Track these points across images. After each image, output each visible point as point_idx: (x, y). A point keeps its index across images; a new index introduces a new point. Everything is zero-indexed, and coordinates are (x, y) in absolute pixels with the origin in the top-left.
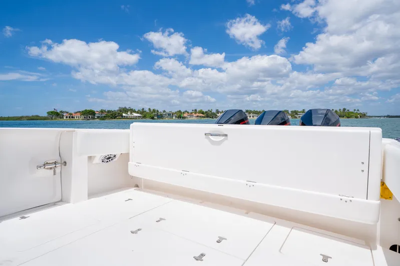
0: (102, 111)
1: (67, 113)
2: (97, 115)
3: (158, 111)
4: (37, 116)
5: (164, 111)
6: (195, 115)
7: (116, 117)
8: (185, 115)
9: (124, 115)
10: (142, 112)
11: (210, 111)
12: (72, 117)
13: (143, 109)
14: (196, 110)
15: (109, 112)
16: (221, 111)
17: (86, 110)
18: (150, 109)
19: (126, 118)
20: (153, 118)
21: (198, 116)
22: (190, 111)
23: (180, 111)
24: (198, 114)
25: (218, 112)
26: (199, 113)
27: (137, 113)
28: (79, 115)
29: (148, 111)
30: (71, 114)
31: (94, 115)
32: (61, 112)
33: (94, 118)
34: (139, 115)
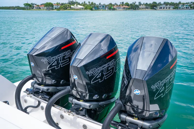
0: (58, 4)
1: (36, 5)
2: (54, 7)
3: (95, 3)
4: (18, 7)
5: (100, 4)
6: (122, 7)
7: (67, 8)
8: (115, 7)
9: (72, 6)
10: (84, 4)
11: (134, 4)
12: (40, 8)
13: (85, 2)
14: (123, 3)
15: (62, 4)
16: (142, 3)
17: (47, 3)
18: (89, 2)
19: (74, 9)
20: (92, 9)
21: (124, 8)
22: (119, 4)
23: (111, 4)
24: (124, 6)
25: (140, 4)
26: (125, 5)
27: (81, 5)
28: (43, 7)
29: (88, 4)
30: (38, 6)
31: (53, 7)
32: (32, 4)
33: (53, 9)
34: (82, 7)
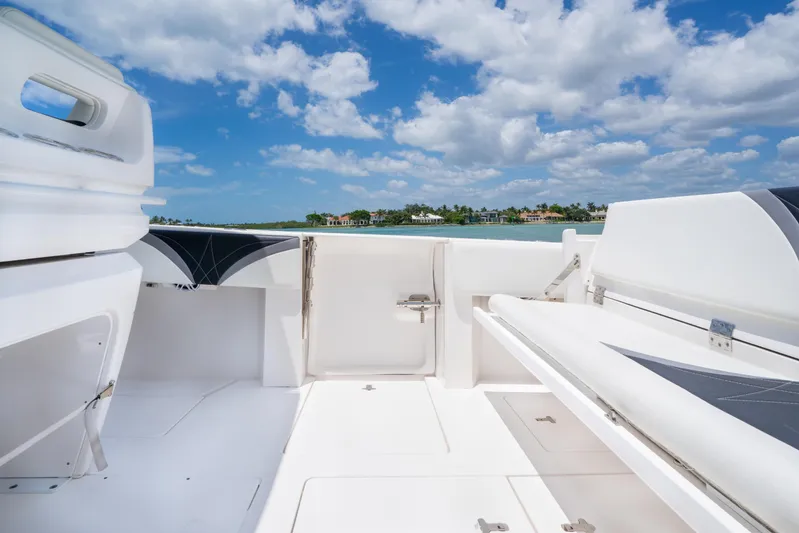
0: (380, 213)
1: (331, 216)
2: (372, 219)
3: (470, 210)
4: (294, 222)
5: (484, 210)
6: (542, 216)
7: (401, 221)
8: (523, 216)
9: (414, 217)
10: (443, 211)
11: (576, 208)
12: (339, 223)
13: (445, 207)
14: (544, 206)
15: (391, 212)
17: (357, 212)
18: (456, 207)
19: (417, 223)
20: (462, 223)
21: (549, 218)
22: (533, 208)
23: (512, 209)
24: (548, 214)
26: (551, 212)
27: (435, 213)
28: (347, 219)
29: (454, 210)
30: (337, 218)
31: (369, 219)
32: (324, 215)
33: (369, 225)
34: (438, 217)
